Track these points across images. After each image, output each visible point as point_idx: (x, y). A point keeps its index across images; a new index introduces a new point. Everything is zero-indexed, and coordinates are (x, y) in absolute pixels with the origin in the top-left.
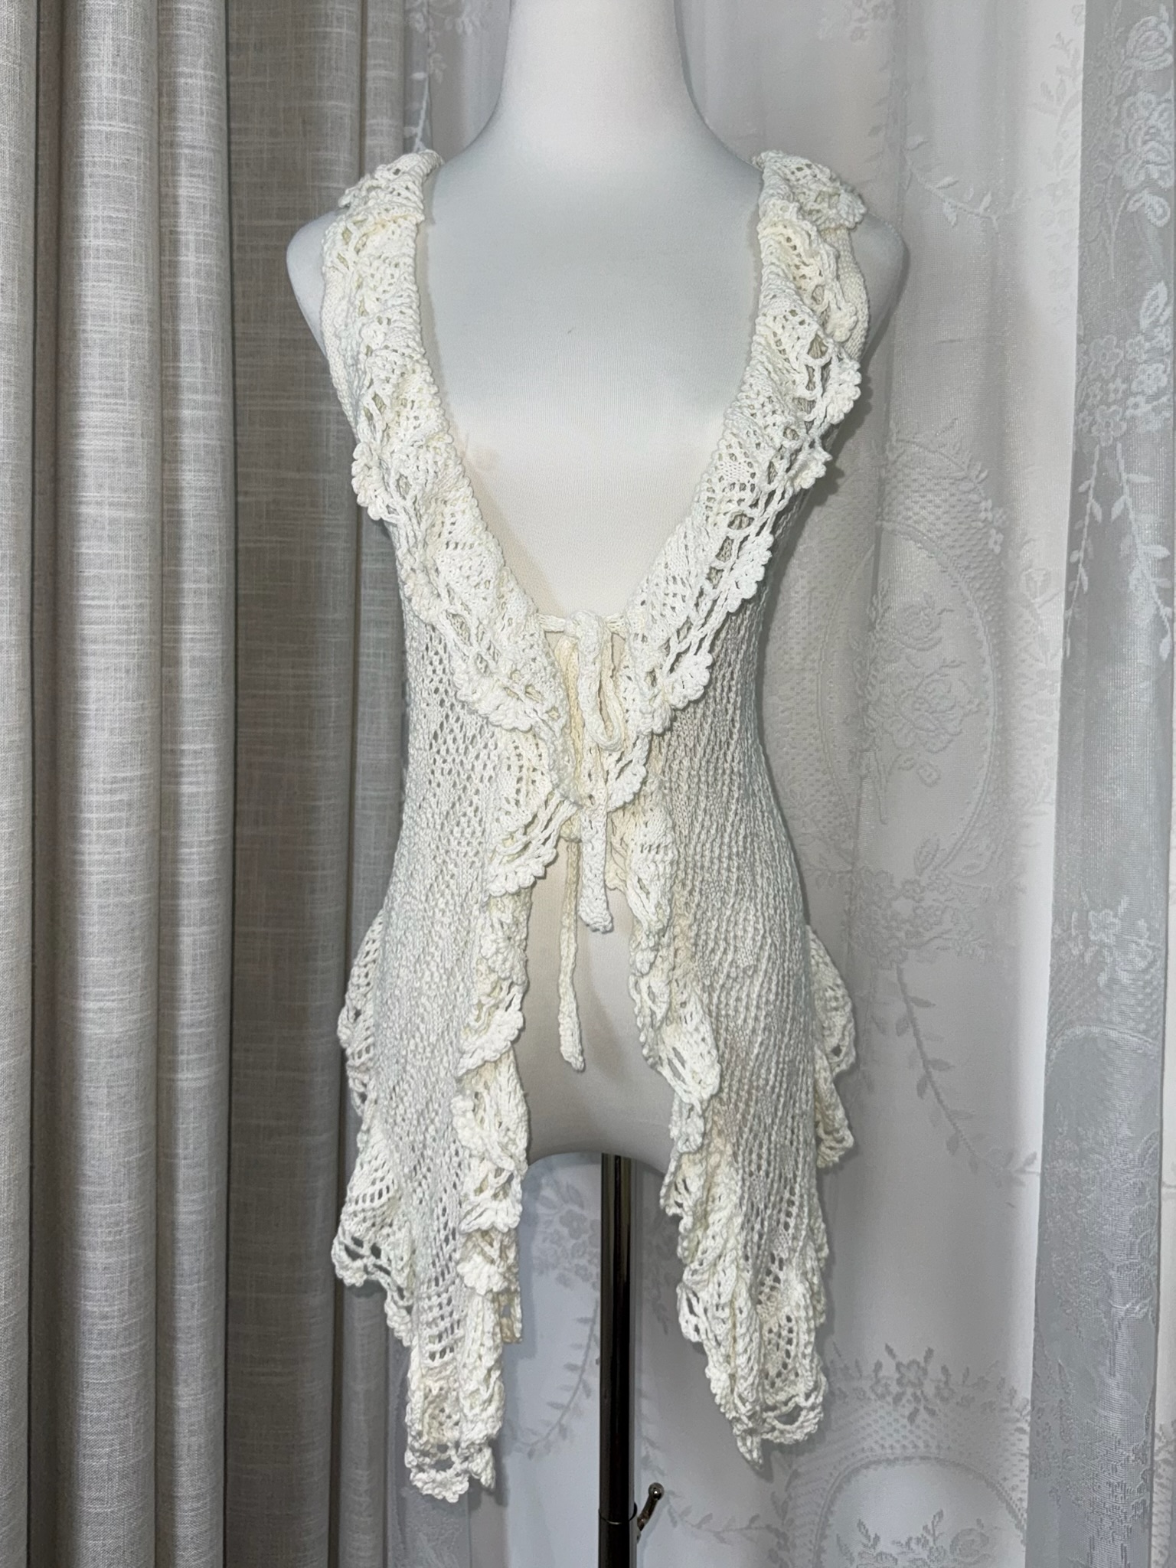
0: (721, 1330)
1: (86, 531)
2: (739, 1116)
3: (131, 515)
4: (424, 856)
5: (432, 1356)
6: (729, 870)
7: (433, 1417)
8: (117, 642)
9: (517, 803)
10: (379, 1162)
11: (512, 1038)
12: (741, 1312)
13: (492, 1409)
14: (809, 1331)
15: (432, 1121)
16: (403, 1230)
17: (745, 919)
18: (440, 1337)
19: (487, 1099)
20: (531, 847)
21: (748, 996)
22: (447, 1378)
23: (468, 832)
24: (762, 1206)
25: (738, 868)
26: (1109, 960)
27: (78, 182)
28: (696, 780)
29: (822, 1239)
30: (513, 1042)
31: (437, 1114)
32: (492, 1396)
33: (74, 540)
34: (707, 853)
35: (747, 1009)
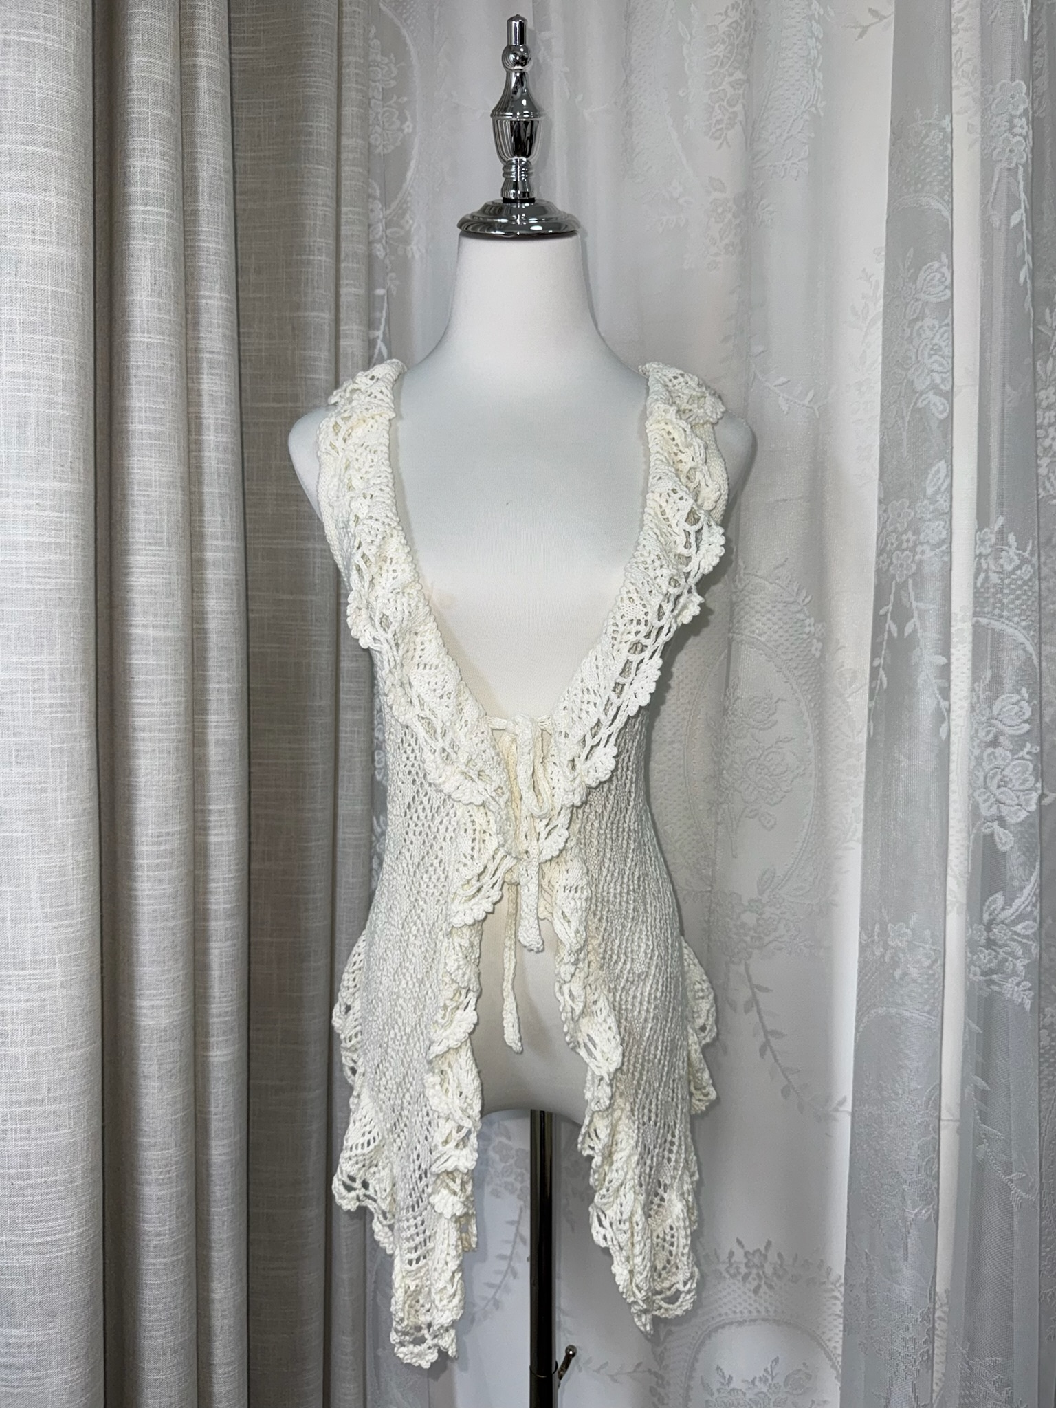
0: (623, 1238)
1: (135, 647)
2: (635, 1082)
3: (169, 634)
4: (400, 895)
5: (410, 1262)
6: (627, 902)
7: (411, 1306)
8: (160, 730)
9: (472, 857)
10: (368, 1119)
11: (470, 1031)
12: (637, 1225)
13: (456, 1301)
14: (686, 1236)
15: (408, 1090)
16: (386, 1169)
17: (639, 938)
18: (416, 1249)
19: (450, 1076)
20: (483, 890)
21: (642, 994)
22: (422, 1277)
23: (434, 878)
24: (652, 1147)
25: (634, 901)
26: (903, 959)
27: (126, 380)
28: (603, 837)
29: (694, 1168)
30: (470, 1034)
31: (411, 1084)
32: (456, 1291)
33: (127, 653)
34: (611, 890)
35: (641, 1003)
